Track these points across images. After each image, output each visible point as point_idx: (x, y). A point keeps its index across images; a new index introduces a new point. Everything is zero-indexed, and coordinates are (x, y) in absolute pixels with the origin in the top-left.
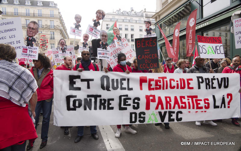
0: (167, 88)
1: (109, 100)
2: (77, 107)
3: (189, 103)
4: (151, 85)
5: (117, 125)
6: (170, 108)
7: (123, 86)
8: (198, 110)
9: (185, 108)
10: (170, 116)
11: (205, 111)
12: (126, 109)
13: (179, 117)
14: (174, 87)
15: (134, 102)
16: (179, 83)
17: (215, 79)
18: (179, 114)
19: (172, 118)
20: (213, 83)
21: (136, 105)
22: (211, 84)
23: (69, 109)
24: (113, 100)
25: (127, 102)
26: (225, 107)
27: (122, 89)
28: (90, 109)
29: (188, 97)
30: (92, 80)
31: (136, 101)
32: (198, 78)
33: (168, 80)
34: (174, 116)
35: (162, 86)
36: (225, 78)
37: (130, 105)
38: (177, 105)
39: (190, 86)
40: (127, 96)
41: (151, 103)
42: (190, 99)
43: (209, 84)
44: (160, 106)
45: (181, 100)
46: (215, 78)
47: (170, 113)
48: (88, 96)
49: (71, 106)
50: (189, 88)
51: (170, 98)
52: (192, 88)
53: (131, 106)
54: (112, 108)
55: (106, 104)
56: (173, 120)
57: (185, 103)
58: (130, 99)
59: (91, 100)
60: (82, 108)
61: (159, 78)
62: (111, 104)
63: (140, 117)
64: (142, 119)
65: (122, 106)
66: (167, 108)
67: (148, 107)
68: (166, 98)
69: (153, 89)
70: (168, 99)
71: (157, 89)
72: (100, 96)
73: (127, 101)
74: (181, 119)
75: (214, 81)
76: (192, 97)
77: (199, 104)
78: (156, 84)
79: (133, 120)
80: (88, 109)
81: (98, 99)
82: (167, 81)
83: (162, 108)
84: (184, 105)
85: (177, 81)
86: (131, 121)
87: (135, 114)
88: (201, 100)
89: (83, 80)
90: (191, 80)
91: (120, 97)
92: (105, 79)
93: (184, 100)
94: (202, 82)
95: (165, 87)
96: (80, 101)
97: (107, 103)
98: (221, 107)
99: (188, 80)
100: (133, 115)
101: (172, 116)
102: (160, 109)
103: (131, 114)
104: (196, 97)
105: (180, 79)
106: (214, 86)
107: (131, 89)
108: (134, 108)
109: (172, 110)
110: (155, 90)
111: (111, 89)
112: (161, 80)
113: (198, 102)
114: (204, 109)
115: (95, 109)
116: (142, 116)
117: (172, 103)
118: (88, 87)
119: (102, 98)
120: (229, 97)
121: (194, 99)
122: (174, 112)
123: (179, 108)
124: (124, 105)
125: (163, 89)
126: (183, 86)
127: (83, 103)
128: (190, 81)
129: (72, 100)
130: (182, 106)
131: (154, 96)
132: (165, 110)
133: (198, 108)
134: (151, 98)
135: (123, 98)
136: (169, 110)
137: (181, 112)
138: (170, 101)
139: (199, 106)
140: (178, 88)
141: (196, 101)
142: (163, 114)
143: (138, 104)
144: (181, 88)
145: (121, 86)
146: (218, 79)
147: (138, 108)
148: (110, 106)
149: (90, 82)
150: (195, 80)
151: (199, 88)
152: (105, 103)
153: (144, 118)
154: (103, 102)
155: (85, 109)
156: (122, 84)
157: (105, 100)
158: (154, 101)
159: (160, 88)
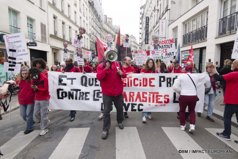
0: (131, 86)
1: (86, 93)
2: (64, 97)
3: (150, 98)
6: (133, 101)
7: (97, 83)
8: (157, 104)
9: (146, 101)
10: (133, 107)
12: (98, 100)
13: (140, 109)
14: (137, 85)
16: (142, 81)
18: (140, 106)
19: (134, 108)
22: (172, 82)
23: (59, 98)
24: (89, 93)
25: (100, 95)
27: (96, 85)
28: (73, 99)
29: (150, 93)
30: (75, 79)
32: (160, 77)
33: (133, 79)
34: (136, 107)
35: (127, 84)
37: (101, 97)
38: (138, 99)
39: (152, 84)
40: (99, 90)
42: (152, 95)
43: (170, 83)
44: (125, 99)
45: (143, 95)
47: (133, 105)
48: (72, 90)
49: (60, 96)
50: (150, 86)
51: (133, 93)
52: (154, 86)
54: (88, 99)
55: (84, 96)
56: (135, 110)
57: (146, 98)
59: (73, 93)
60: (67, 97)
62: (87, 96)
65: (96, 98)
68: (130, 93)
70: (132, 94)
72: (80, 90)
73: (99, 94)
74: (142, 110)
76: (154, 93)
77: (159, 99)
80: (71, 98)
81: (79, 92)
82: (131, 80)
83: (126, 101)
84: (145, 99)
85: (140, 80)
86: (102, 109)
88: (162, 96)
89: (68, 79)
90: (154, 79)
91: (94, 91)
92: (84, 78)
93: (145, 95)
94: (164, 81)
95: (130, 85)
96: (66, 93)
99: (150, 79)
101: (134, 107)
103: (102, 104)
104: (158, 93)
105: (144, 79)
109: (134, 102)
111: (88, 85)
112: (127, 79)
114: (163, 104)
115: (76, 99)
117: (135, 97)
118: (72, 84)
121: (155, 95)
122: (136, 104)
123: (140, 101)
124: (97, 97)
125: (128, 86)
126: (145, 84)
127: (68, 94)
128: (152, 80)
129: (61, 92)
132: (128, 102)
133: (157, 102)
135: (96, 92)
136: (131, 102)
137: (142, 105)
138: (133, 95)
140: (140, 85)
141: (157, 96)
142: (127, 105)
144: (144, 86)
145: (95, 83)
148: (87, 98)
149: (73, 80)
150: (157, 79)
151: (160, 86)
154: (82, 94)
155: (69, 99)
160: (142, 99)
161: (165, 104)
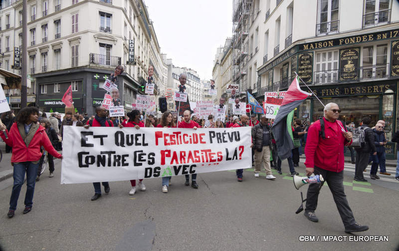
0: (181, 143)
1: (124, 156)
2: (90, 164)
3: (203, 157)
4: (167, 140)
5: (131, 181)
6: (185, 163)
7: (138, 142)
8: (211, 163)
9: (199, 161)
10: (184, 169)
11: (218, 164)
12: (141, 164)
13: (193, 170)
14: (187, 142)
15: (149, 158)
16: (192, 138)
17: (226, 134)
18: (193, 167)
19: (185, 171)
20: (224, 138)
21: (151, 160)
22: (222, 138)
23: (81, 165)
24: (127, 156)
25: (142, 158)
26: (237, 159)
27: (137, 144)
28: (104, 165)
29: (202, 151)
30: (106, 136)
31: (151, 156)
32: (210, 132)
33: (182, 135)
34: (188, 169)
35: (176, 141)
36: (235, 132)
37: (145, 160)
38: (190, 160)
39: (203, 141)
40: (142, 151)
41: (166, 158)
42: (204, 153)
43: (220, 138)
44: (174, 161)
45: (195, 154)
46: (226, 132)
47: (185, 167)
48: (102, 152)
49: (84, 163)
50: (201, 142)
51: (185, 152)
52: (205, 143)
53: (147, 162)
54: (127, 165)
55: (121, 161)
57: (199, 157)
58: (145, 154)
59: (104, 156)
60: (95, 165)
61: (174, 133)
62: (125, 160)
63: (155, 172)
64: (157, 174)
65: (137, 162)
66: (181, 163)
67: (163, 162)
68: (181, 153)
69: (169, 144)
70: (183, 154)
71: (172, 144)
72: (114, 152)
73: (142, 156)
75: (225, 135)
76: (206, 151)
77: (213, 157)
78: (171, 140)
79: (148, 175)
80: (101, 165)
81: (112, 156)
82: (180, 136)
83: (177, 163)
84: (197, 159)
85: (190, 136)
86: (146, 176)
87: (151, 169)
88: (214, 154)
89: (95, 137)
90: (204, 134)
91: (135, 153)
92: (119, 135)
93: (197, 154)
94: (214, 137)
95: (179, 142)
96: (93, 158)
97: (121, 159)
98: (233, 159)
99: (200, 135)
100: (149, 171)
101: (186, 169)
102: (174, 163)
103: (146, 169)
104: (210, 151)
105: (193, 134)
106: (225, 140)
107: (147, 145)
108: (149, 163)
109: (187, 164)
110: (171, 146)
111: (125, 144)
112: (176, 135)
113: (212, 155)
114: (217, 162)
115: (109, 165)
116: (157, 170)
117: (186, 158)
118: (102, 143)
119: (116, 154)
120: (241, 149)
121: (208, 153)
122: (188, 166)
123: (193, 162)
124: (139, 161)
125: (178, 144)
126: (195, 141)
127: (96, 159)
128: (202, 136)
129: (84, 156)
130: (196, 160)
131: (169, 151)
132: (180, 164)
133: (211, 161)
134: (166, 153)
135: (138, 153)
136: (183, 164)
137: (195, 166)
138: (185, 155)
139: (213, 159)
140: (191, 143)
141: (210, 154)
142: (177, 168)
143: (153, 159)
144: (194, 143)
145: (136, 142)
146: (228, 133)
147: (153, 163)
148: (125, 162)
149: (104, 138)
150: (207, 134)
151: (211, 142)
152: (119, 159)
153: (159, 173)
154: (117, 158)
155: (99, 165)
156: (137, 139)
157: (119, 156)
158: (169, 156)
159: (175, 143)
160: (194, 159)
161: (218, 162)
